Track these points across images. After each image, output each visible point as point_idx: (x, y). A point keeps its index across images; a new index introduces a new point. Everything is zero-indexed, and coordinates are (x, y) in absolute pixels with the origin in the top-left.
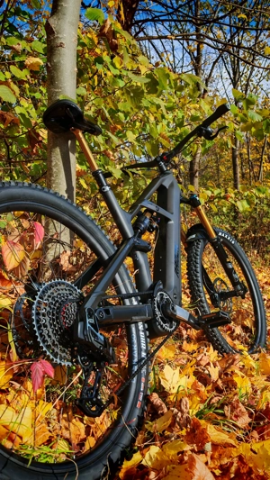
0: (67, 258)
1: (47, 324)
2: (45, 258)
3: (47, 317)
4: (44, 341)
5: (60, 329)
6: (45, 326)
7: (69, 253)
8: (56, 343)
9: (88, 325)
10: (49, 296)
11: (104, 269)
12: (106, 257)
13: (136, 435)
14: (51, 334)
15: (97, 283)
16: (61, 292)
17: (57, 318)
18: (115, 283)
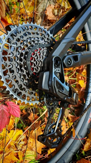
0: (51, 10)
1: (14, 69)
2: (37, 10)
3: (14, 62)
4: (11, 86)
5: (28, 74)
6: (12, 72)
7: (53, 6)
8: (23, 86)
9: (54, 76)
10: (18, 40)
11: (75, 19)
12: (79, 7)
13: (85, 142)
14: (18, 78)
15: (69, 29)
16: (32, 36)
17: (25, 64)
18: (83, 30)
